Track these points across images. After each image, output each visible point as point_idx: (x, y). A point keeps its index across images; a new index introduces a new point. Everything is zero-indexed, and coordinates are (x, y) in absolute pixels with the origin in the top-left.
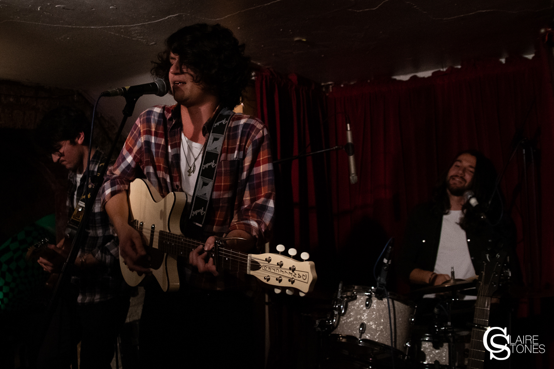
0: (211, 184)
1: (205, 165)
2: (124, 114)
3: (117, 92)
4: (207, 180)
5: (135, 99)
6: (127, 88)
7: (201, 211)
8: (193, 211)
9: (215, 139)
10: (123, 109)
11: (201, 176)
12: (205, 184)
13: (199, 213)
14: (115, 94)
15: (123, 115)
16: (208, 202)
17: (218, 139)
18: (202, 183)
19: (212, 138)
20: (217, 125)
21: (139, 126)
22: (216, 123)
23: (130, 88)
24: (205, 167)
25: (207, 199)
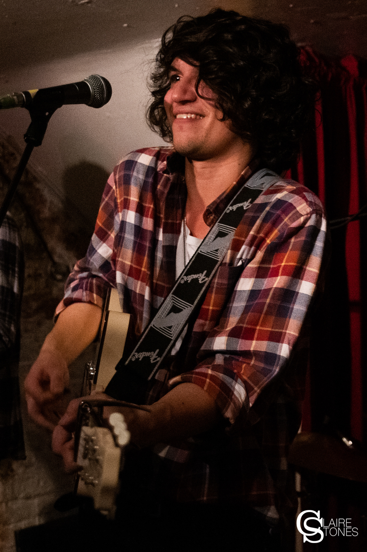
9: (221, 234)
11: (173, 294)
13: (147, 359)
19: (216, 232)
21: (114, 187)
24: (186, 280)
25: (172, 337)
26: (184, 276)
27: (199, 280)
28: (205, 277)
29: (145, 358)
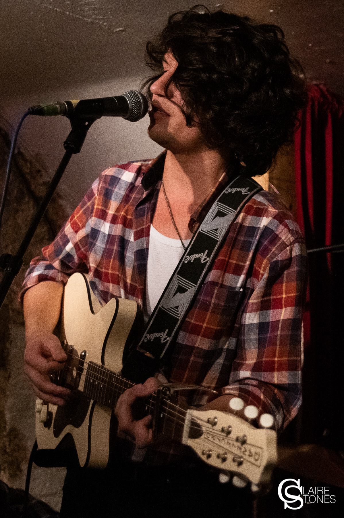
0: (192, 291)
2: (65, 148)
3: (56, 108)
4: (185, 282)
5: (87, 124)
6: (75, 102)
8: (147, 333)
9: (220, 214)
10: (64, 139)
12: (181, 290)
13: (158, 339)
14: (53, 112)
15: (64, 151)
16: (179, 321)
17: (226, 215)
18: (175, 288)
19: (216, 211)
21: (96, 195)
23: (80, 102)
25: (179, 317)
29: (156, 338)
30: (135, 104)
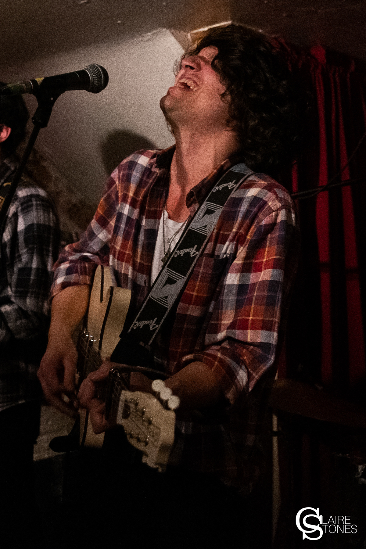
0: (181, 282)
1: (179, 250)
3: (22, 87)
4: (175, 275)
7: (152, 323)
8: (137, 321)
9: (209, 212)
11: (168, 267)
12: (170, 281)
13: (147, 327)
16: (168, 311)
17: (214, 212)
18: (165, 280)
19: (205, 210)
20: (219, 189)
21: (117, 183)
22: (218, 185)
24: (179, 254)
25: (168, 306)
26: (177, 250)
27: (190, 254)
28: (196, 251)
29: (144, 326)
30: (96, 77)
